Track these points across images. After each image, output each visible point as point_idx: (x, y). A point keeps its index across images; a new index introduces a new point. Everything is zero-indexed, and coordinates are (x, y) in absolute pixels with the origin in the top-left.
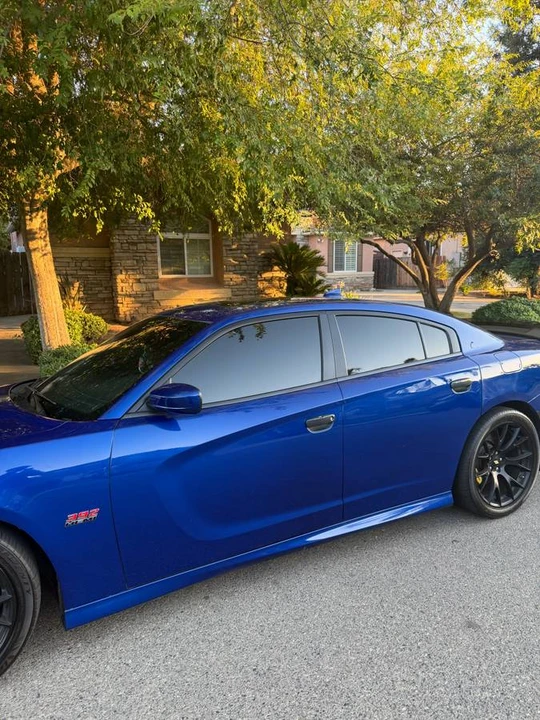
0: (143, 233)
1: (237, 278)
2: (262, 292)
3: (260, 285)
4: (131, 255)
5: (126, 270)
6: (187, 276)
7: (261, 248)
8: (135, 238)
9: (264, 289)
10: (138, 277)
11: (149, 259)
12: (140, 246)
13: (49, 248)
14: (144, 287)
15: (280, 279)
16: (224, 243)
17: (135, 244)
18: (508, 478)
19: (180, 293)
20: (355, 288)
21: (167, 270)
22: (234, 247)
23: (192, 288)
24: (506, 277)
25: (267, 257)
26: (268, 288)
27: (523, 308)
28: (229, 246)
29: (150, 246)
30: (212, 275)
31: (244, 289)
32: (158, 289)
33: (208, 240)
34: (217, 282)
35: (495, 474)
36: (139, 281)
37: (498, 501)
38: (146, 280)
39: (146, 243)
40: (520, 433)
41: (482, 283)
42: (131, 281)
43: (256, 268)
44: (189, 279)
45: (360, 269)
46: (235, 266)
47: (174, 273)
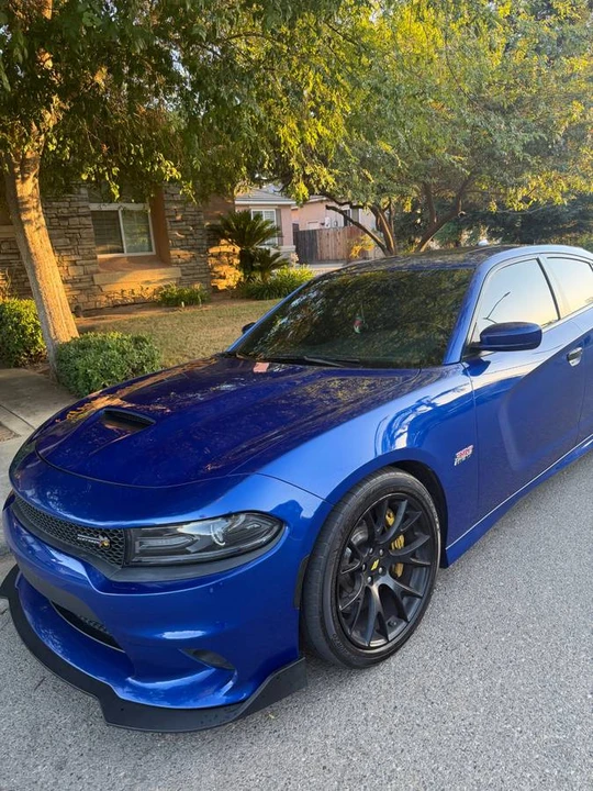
0: (73, 204)
1: (185, 255)
2: (211, 269)
3: (209, 262)
4: (63, 232)
5: (59, 251)
6: (126, 254)
7: (207, 218)
8: (66, 211)
9: (213, 266)
10: (73, 258)
11: (84, 236)
12: (72, 221)
13: (42, 220)
14: (81, 270)
15: (228, 255)
16: (167, 214)
17: (66, 218)
19: (123, 276)
21: (102, 248)
22: (179, 218)
23: (135, 269)
25: (212, 229)
26: (217, 265)
28: (172, 217)
29: (84, 221)
30: (154, 252)
31: (193, 268)
32: (98, 272)
33: (146, 212)
34: (162, 259)
36: (74, 263)
38: (84, 262)
39: (79, 216)
42: (65, 264)
43: (204, 242)
44: (128, 258)
46: (181, 240)
47: (111, 252)
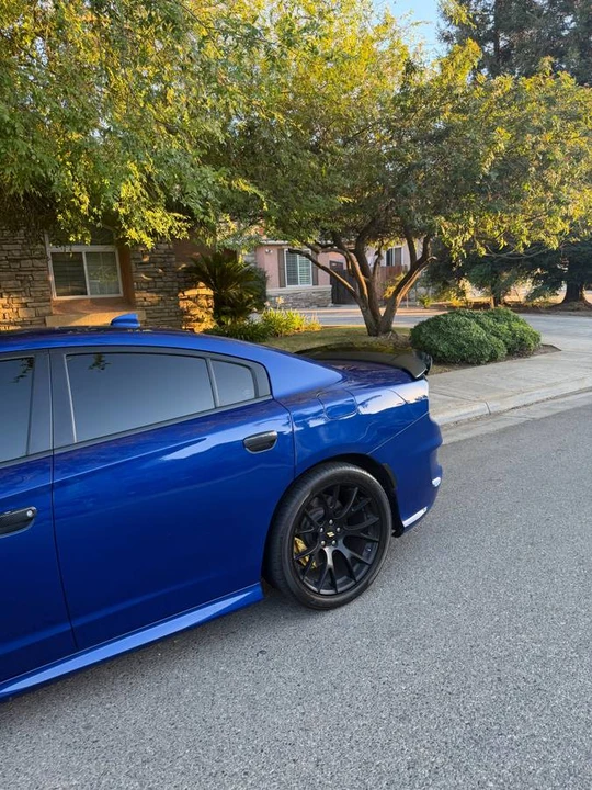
0: (27, 247)
1: (151, 298)
2: (186, 312)
3: (183, 305)
4: (14, 274)
5: (8, 293)
6: (89, 296)
7: (180, 260)
8: (17, 253)
9: (188, 309)
10: (24, 300)
11: (37, 278)
12: (23, 264)
14: (32, 313)
15: (207, 297)
16: (132, 256)
17: (17, 261)
18: (347, 553)
19: (79, 318)
20: (311, 304)
21: (62, 290)
22: (146, 260)
23: (96, 310)
24: (467, 285)
25: (188, 270)
26: (193, 308)
27: (463, 322)
28: (139, 259)
29: (38, 263)
30: (121, 295)
31: (162, 311)
32: (50, 314)
33: (113, 254)
34: (128, 302)
35: (328, 551)
36: (25, 305)
37: (333, 586)
38: (35, 304)
39: (32, 259)
40: (359, 494)
41: (443, 293)
42: (15, 306)
43: (176, 284)
44: (92, 300)
45: (316, 283)
46: (148, 282)
47: (73, 295)
